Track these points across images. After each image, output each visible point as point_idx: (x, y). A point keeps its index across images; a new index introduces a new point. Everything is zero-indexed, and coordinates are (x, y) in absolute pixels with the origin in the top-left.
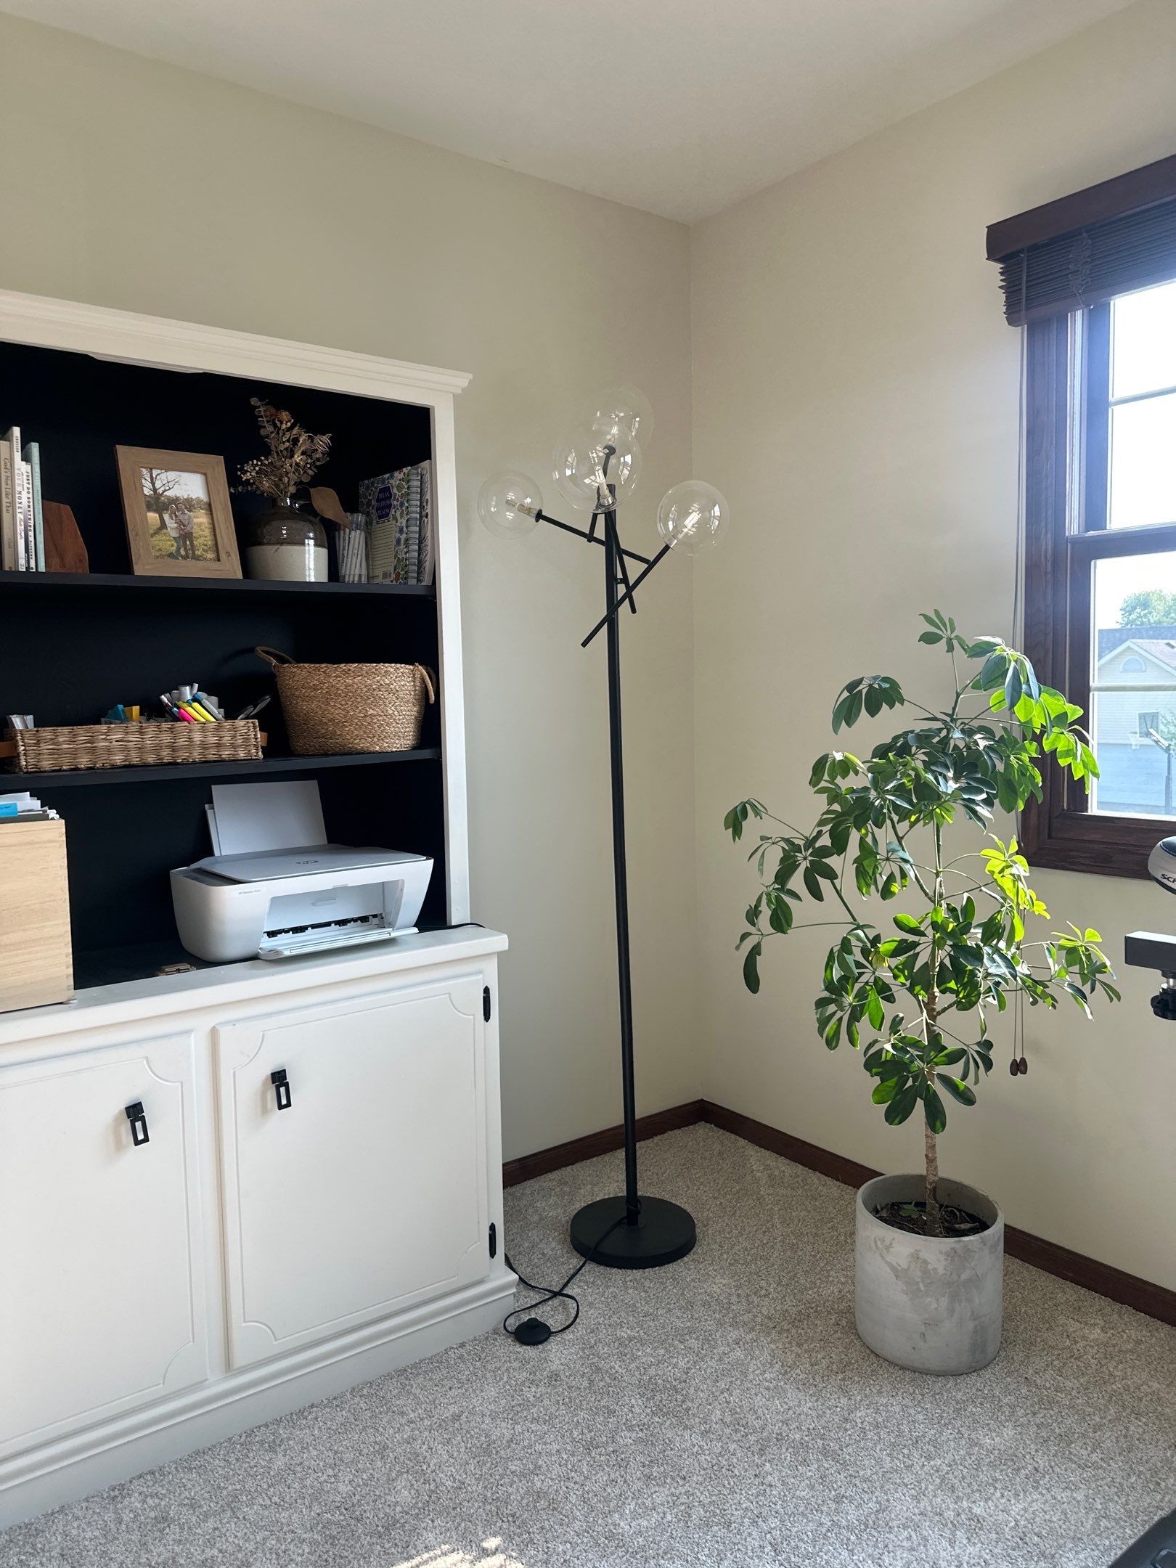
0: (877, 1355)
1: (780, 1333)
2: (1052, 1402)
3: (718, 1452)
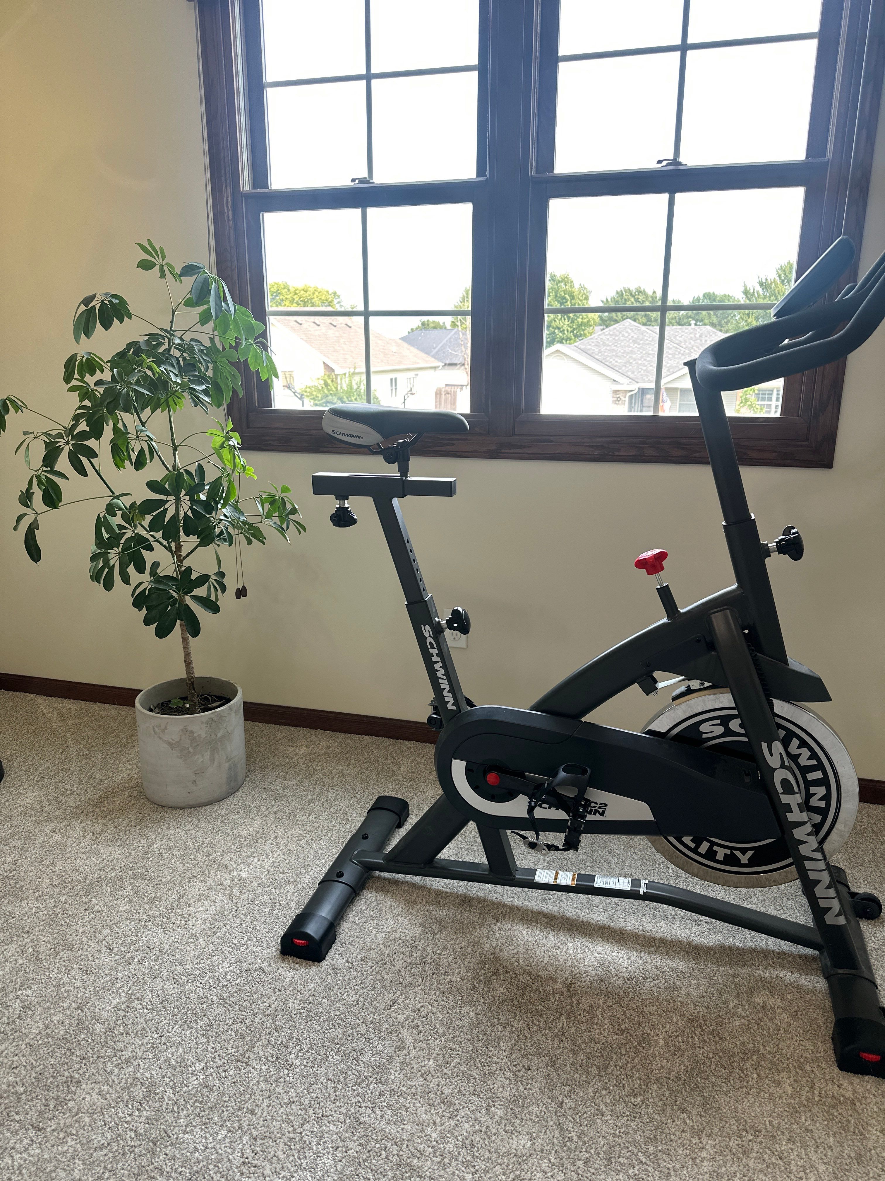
0: (163, 806)
1: (87, 814)
2: (282, 796)
3: (53, 905)
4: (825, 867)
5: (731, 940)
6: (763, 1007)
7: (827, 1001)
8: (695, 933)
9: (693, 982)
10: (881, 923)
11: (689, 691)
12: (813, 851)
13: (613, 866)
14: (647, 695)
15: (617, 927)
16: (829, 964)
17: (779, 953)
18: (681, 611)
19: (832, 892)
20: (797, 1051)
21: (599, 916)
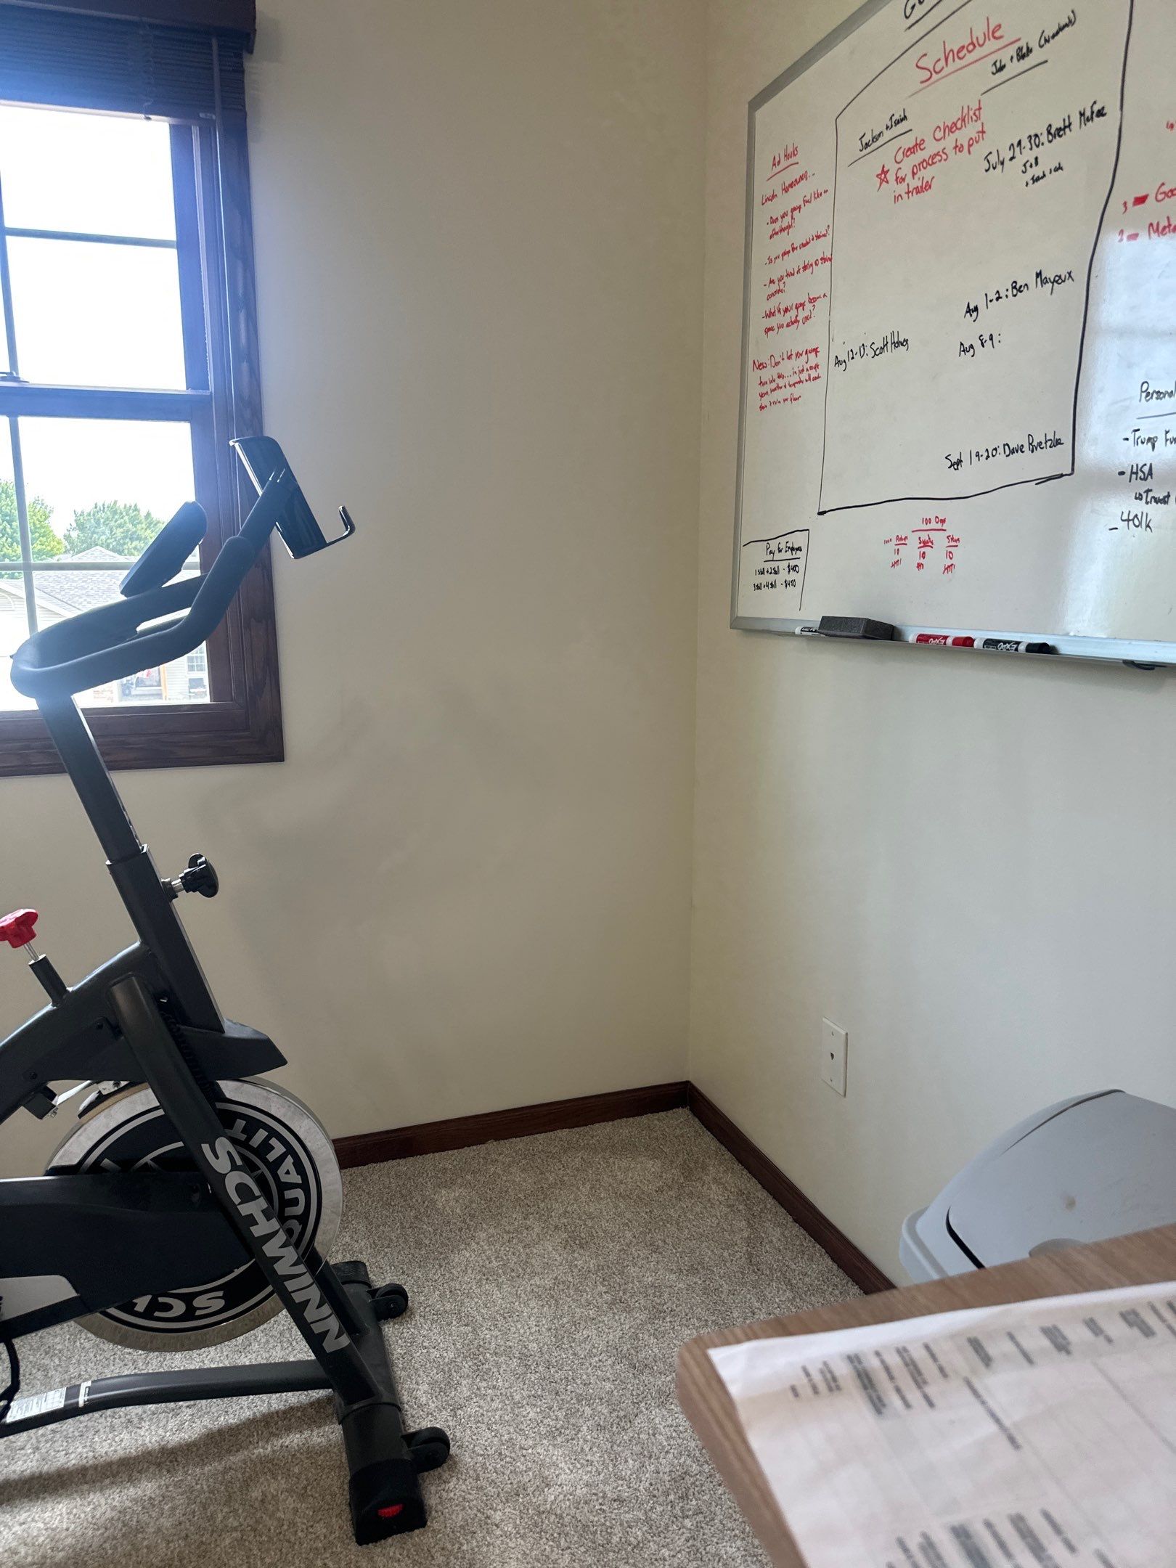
4: (311, 1281)
5: (222, 1418)
6: (263, 1501)
7: (344, 1455)
8: (171, 1430)
9: (166, 1507)
10: (409, 1317)
11: (101, 1098)
12: (292, 1266)
13: (52, 1373)
14: (41, 1117)
15: (53, 1469)
16: (343, 1402)
17: (284, 1412)
18: (70, 989)
19: (326, 1309)
20: (305, 1545)
21: (25, 1461)
